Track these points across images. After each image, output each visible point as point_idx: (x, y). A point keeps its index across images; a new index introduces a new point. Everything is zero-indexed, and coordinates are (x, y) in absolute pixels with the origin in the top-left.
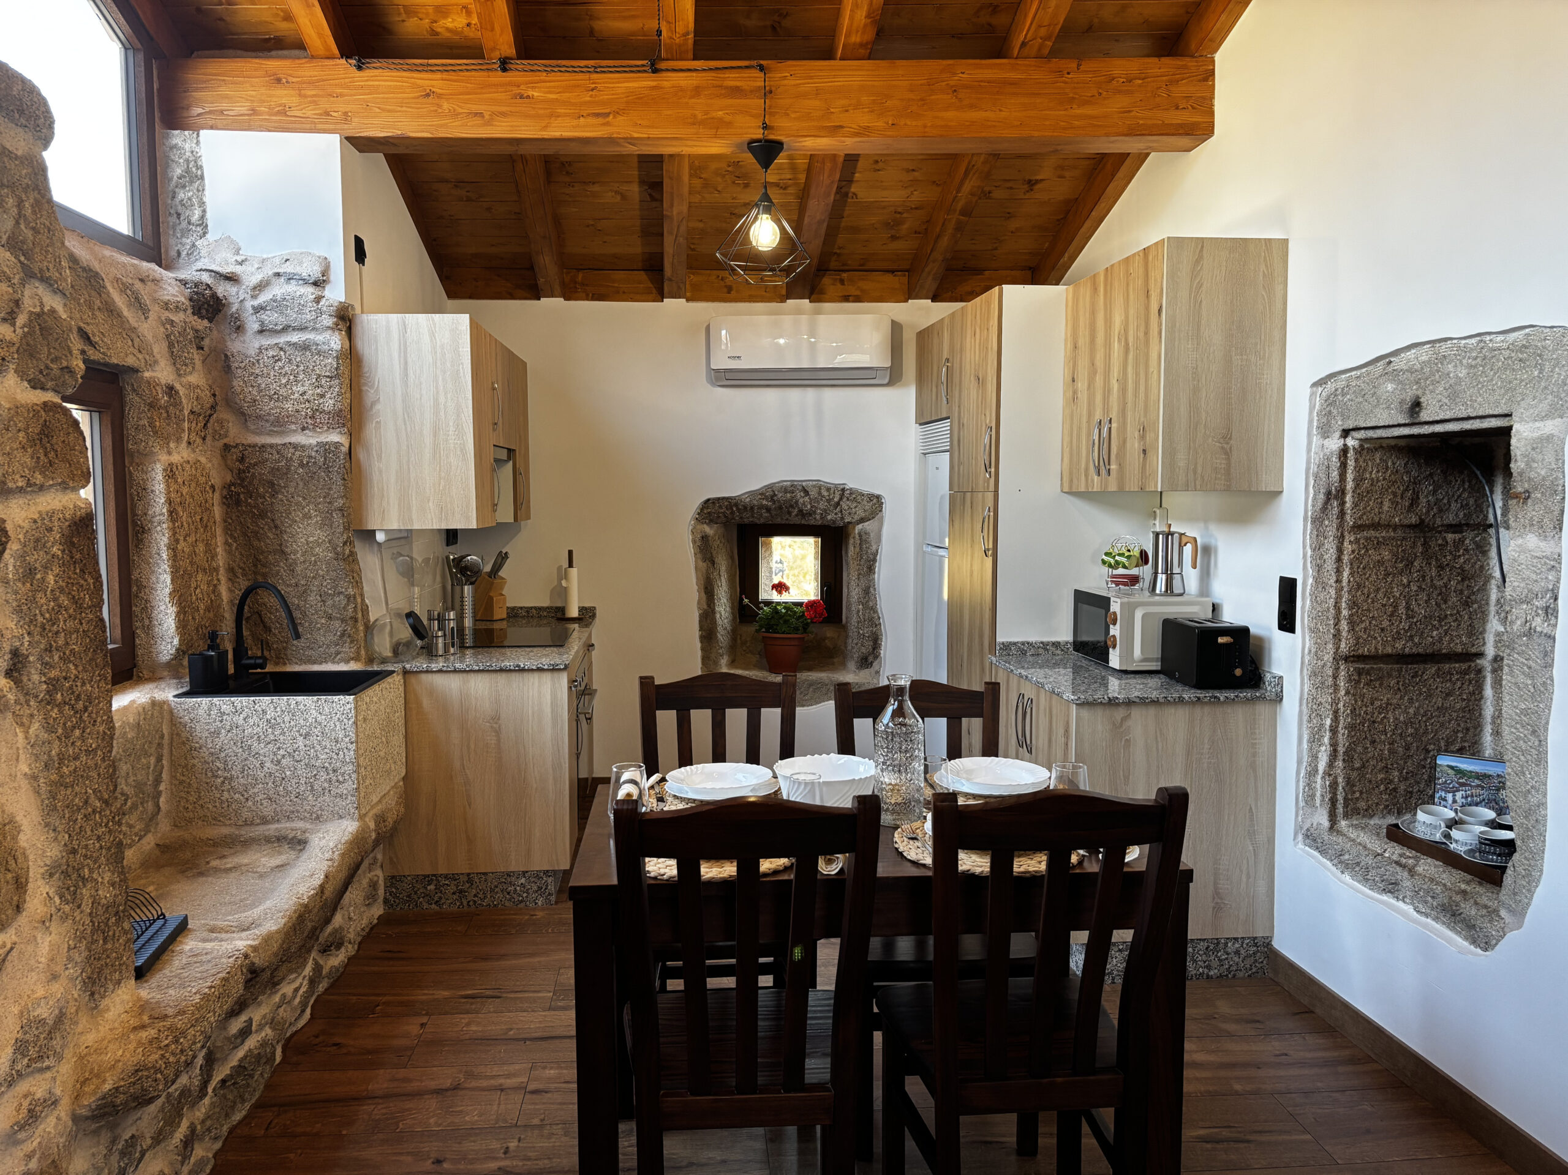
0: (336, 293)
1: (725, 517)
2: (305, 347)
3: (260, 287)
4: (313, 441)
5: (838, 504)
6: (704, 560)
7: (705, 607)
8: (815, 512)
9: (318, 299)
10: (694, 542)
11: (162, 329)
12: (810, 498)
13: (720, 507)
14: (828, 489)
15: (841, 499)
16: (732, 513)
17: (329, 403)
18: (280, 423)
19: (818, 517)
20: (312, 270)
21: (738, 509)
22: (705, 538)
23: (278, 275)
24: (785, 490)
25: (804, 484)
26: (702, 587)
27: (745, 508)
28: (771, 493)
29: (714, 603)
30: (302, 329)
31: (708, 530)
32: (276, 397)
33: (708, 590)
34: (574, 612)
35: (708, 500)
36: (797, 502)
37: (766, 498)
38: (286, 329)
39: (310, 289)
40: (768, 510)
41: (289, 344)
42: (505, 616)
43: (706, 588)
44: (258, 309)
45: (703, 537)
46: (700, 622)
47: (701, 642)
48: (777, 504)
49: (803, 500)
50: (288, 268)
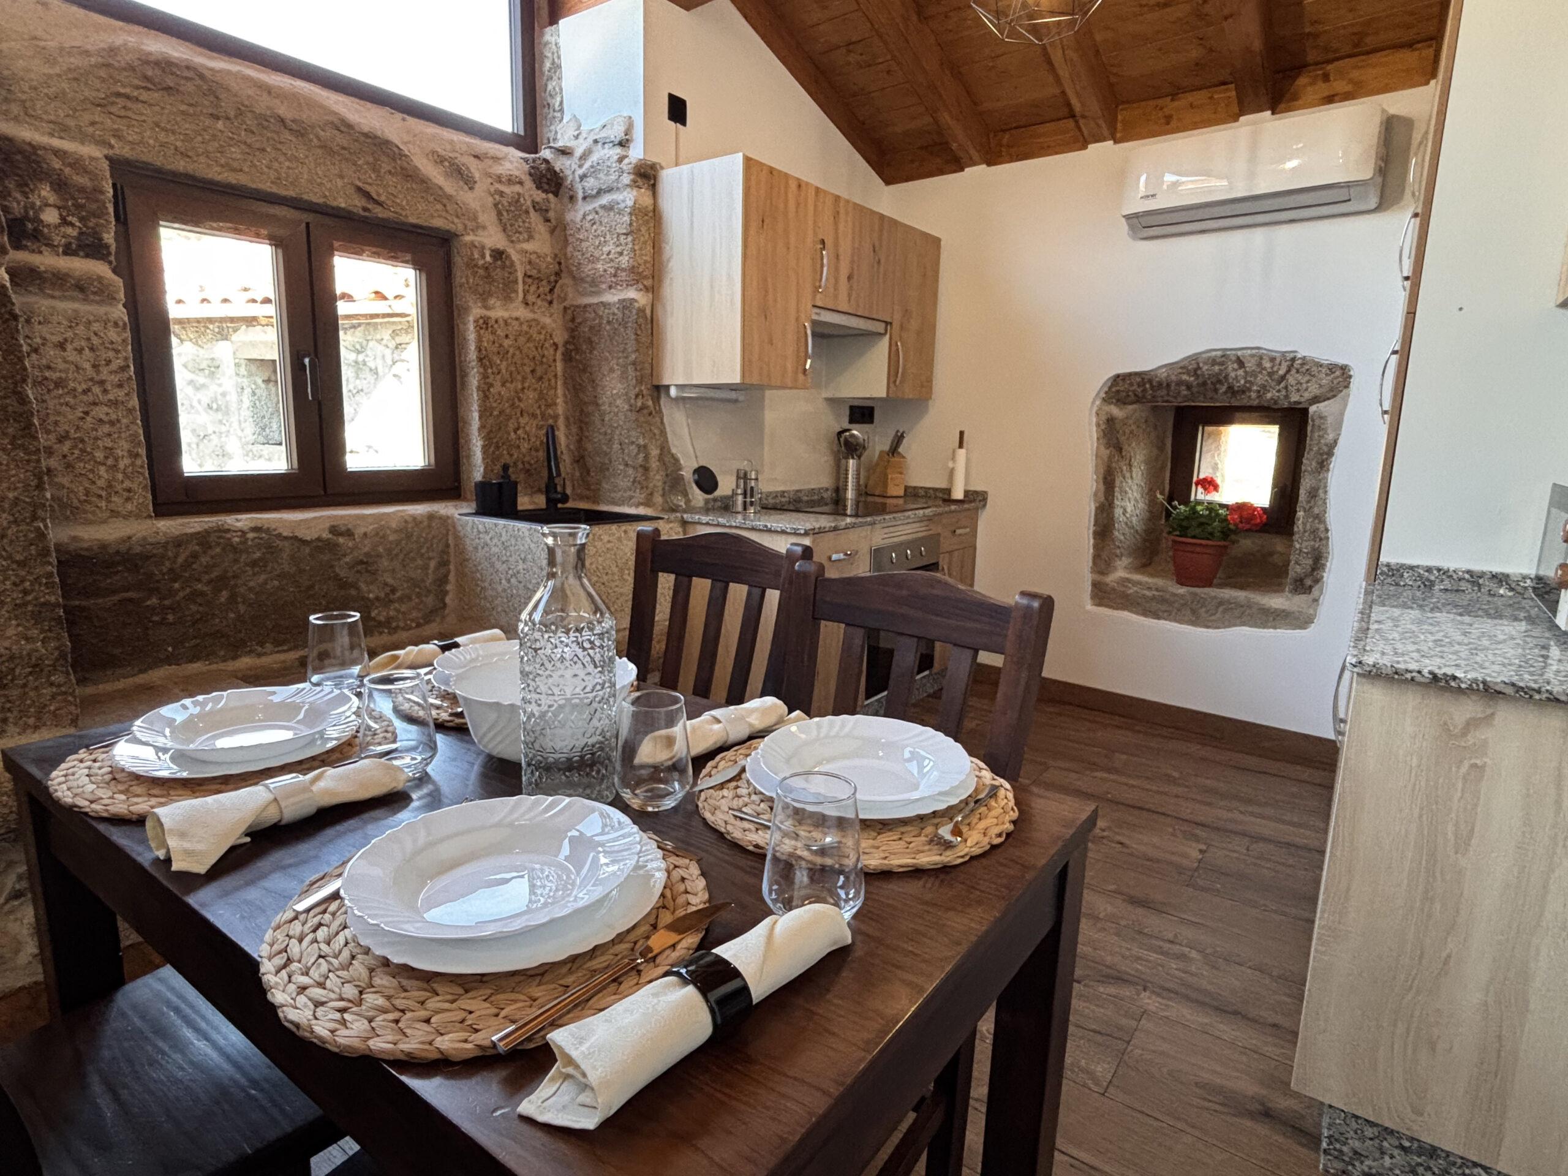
0: (636, 153)
1: (1136, 395)
2: (609, 208)
3: (584, 157)
4: (616, 299)
5: (1283, 378)
6: (1108, 446)
7: (1102, 499)
8: (1250, 390)
9: (621, 160)
10: (1098, 425)
11: (491, 199)
12: (1246, 372)
13: (1131, 384)
14: (1273, 360)
15: (1288, 371)
16: (1145, 390)
17: (624, 261)
18: (595, 284)
19: (1253, 395)
20: (617, 132)
21: (1152, 387)
22: (1111, 421)
23: (596, 141)
24: (1214, 362)
25: (1239, 353)
26: (1101, 476)
27: (1160, 384)
28: (1195, 366)
29: (1113, 496)
30: (610, 190)
31: (1116, 411)
32: (594, 260)
33: (1109, 482)
34: (958, 494)
35: (1118, 376)
36: (1226, 377)
37: (1188, 373)
38: (600, 192)
39: (618, 150)
40: (1189, 387)
41: (603, 207)
42: (901, 493)
43: (1105, 478)
44: (583, 177)
45: (1108, 420)
46: (1096, 515)
47: (1094, 538)
48: (1201, 380)
49: (1234, 373)
50: (603, 134)
